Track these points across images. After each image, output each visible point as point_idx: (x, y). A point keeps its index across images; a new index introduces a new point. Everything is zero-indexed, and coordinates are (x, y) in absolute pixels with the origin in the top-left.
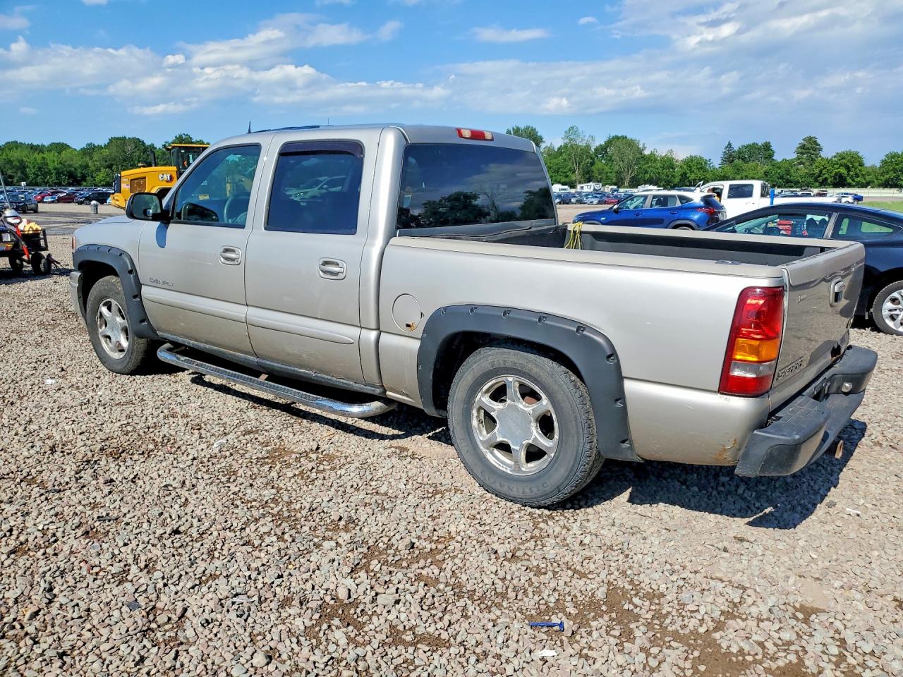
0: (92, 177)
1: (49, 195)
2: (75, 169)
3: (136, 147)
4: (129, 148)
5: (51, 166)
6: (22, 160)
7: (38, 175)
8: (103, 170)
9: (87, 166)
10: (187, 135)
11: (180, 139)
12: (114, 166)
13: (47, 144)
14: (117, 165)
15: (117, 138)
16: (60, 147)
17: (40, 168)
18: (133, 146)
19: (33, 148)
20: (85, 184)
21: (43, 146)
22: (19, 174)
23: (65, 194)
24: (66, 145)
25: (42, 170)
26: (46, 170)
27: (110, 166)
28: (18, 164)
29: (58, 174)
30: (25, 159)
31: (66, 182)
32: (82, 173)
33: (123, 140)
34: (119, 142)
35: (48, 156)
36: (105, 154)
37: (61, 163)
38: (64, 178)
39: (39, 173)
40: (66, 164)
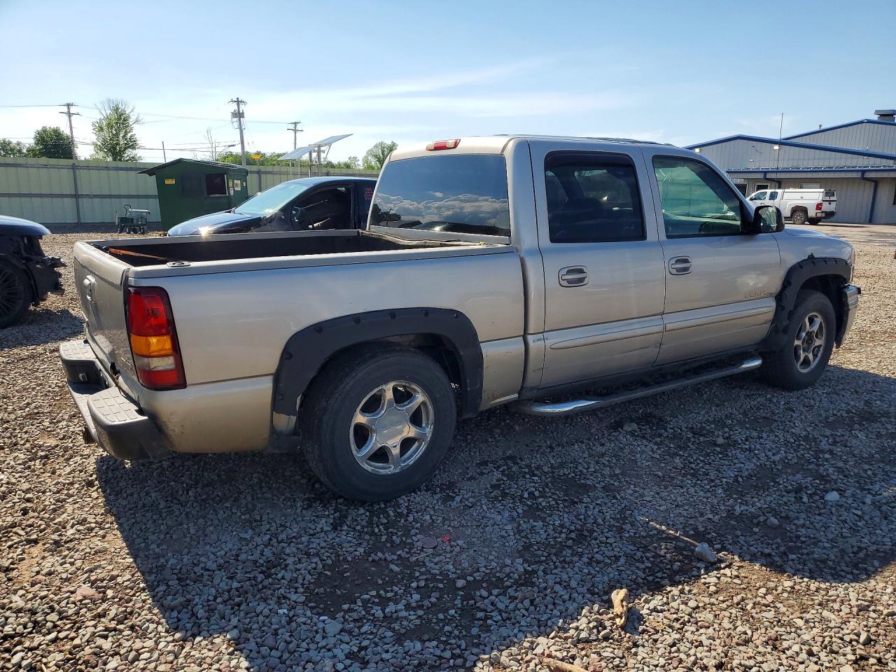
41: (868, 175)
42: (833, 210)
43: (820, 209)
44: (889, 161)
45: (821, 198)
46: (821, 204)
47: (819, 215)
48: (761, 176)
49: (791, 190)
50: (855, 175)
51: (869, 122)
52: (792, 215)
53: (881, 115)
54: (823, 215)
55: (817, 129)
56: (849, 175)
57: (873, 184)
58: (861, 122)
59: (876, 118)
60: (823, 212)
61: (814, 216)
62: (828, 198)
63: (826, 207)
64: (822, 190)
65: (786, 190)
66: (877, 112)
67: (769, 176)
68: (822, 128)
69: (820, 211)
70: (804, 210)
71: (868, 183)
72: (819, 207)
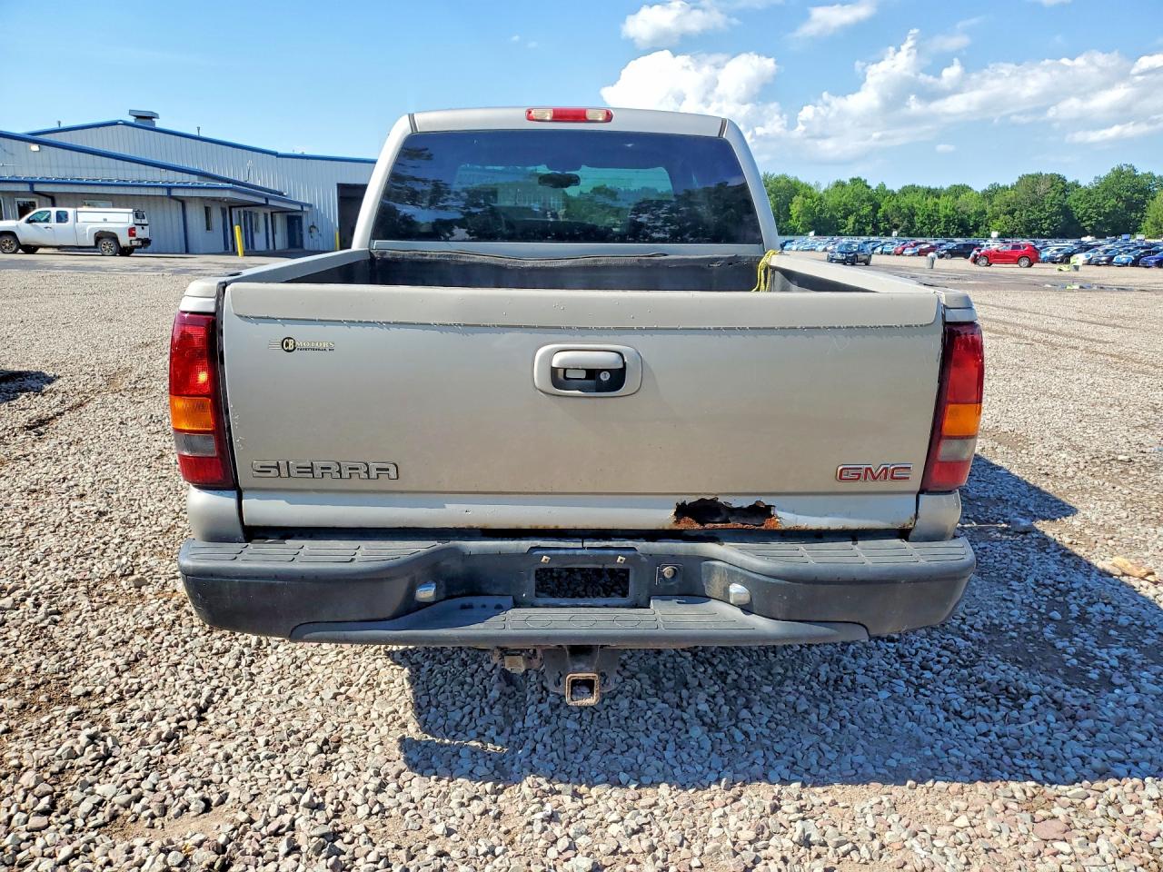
0: (986, 225)
1: (911, 246)
2: (969, 216)
3: (1052, 186)
4: (1042, 188)
5: (942, 212)
6: (913, 207)
7: (925, 224)
8: (1002, 217)
9: (984, 212)
10: (1130, 166)
11: (1119, 173)
12: (1017, 212)
13: (946, 187)
14: (1021, 211)
15: (1030, 176)
16: (959, 190)
17: (929, 216)
18: (1049, 185)
19: (929, 192)
20: (975, 234)
21: (941, 189)
22: (905, 223)
23: (928, 246)
24: (968, 187)
25: (932, 219)
26: (935, 218)
27: (1011, 213)
28: (906, 211)
29: (948, 222)
30: (916, 206)
31: (954, 232)
32: (975, 221)
33: (1036, 178)
34: (1031, 179)
35: (942, 202)
36: (1009, 197)
37: (953, 209)
38: (953, 229)
39: (927, 222)
40: (959, 210)
41: (175, 193)
42: (148, 236)
43: (134, 235)
44: (192, 176)
45: (131, 221)
46: (133, 229)
47: (135, 243)
48: (26, 188)
49: (85, 209)
50: (159, 192)
51: (126, 124)
52: (96, 243)
53: (138, 117)
54: (140, 244)
55: (56, 126)
56: (151, 192)
57: (180, 204)
58: (115, 124)
59: (131, 119)
60: (138, 239)
61: (129, 245)
62: (138, 221)
63: (141, 233)
64: (131, 210)
65: (79, 209)
66: (131, 112)
67: (38, 188)
68: (63, 126)
69: (134, 238)
70: (113, 237)
71: (173, 202)
72: (131, 232)
